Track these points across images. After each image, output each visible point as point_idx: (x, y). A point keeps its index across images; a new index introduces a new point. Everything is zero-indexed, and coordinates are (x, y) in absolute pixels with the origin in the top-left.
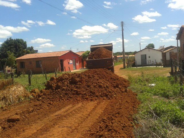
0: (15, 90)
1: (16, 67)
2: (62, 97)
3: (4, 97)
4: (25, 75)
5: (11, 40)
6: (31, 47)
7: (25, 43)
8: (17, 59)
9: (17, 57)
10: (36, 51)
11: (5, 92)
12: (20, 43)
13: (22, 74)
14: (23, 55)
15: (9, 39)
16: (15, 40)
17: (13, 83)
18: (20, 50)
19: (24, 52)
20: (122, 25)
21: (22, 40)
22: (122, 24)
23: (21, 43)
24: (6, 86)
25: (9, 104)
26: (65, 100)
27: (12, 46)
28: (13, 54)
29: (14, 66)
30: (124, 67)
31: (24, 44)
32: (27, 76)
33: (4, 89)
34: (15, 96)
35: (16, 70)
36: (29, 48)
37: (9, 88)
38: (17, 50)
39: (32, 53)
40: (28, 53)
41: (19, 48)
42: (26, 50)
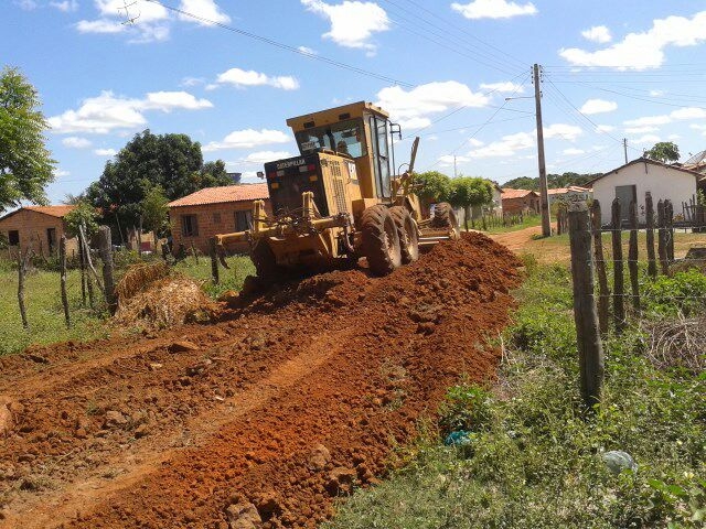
0: (174, 291)
1: (169, 234)
2: (301, 310)
3: (148, 308)
4: (200, 259)
5: (149, 138)
6: (218, 163)
7: (197, 148)
8: (171, 204)
9: (174, 197)
10: (236, 178)
11: (149, 295)
12: (181, 148)
13: (189, 254)
14: (192, 191)
15: (142, 136)
16: (161, 140)
17: (168, 274)
18: (181, 175)
19: (193, 180)
20: (537, 78)
21: (185, 139)
22: (536, 74)
23: (181, 150)
24: (151, 281)
25: (162, 327)
26: (308, 316)
27: (152, 161)
28: (158, 188)
29: (165, 227)
30: (546, 233)
31: (194, 153)
32: (207, 261)
33: (145, 290)
34: (177, 307)
35: (170, 243)
36: (210, 166)
37: (160, 287)
38: (168, 174)
39: (221, 185)
40: (207, 184)
41: (177, 166)
42: (199, 173)
